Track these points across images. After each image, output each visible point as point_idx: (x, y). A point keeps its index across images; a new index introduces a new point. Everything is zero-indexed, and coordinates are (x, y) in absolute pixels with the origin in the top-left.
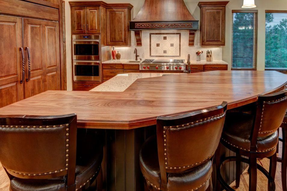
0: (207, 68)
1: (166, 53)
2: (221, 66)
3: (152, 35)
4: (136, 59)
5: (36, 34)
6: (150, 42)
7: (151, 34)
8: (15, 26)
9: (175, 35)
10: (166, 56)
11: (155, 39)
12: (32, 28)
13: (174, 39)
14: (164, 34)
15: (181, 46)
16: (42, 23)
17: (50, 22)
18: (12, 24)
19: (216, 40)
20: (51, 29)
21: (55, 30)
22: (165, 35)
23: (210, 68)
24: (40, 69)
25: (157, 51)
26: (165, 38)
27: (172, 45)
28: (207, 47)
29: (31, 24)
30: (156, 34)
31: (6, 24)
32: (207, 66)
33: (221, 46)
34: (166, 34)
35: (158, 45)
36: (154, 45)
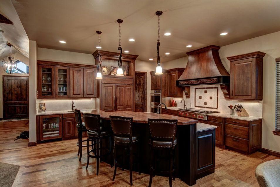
0: (228, 121)
1: (206, 104)
2: (242, 122)
3: (196, 90)
4: (184, 108)
5: (121, 91)
6: (195, 95)
7: (196, 88)
8: (112, 88)
9: (214, 89)
10: (207, 108)
11: (199, 93)
12: (119, 89)
13: (213, 93)
14: (205, 88)
15: (219, 99)
16: (124, 86)
17: (128, 85)
18: (111, 87)
19: (245, 94)
20: (128, 88)
21: (130, 89)
22: (206, 90)
23: (231, 121)
24: (122, 106)
25: (199, 103)
26: (206, 92)
27: (211, 98)
28: (244, 102)
29: (119, 87)
30: (199, 88)
31: (110, 87)
32: (227, 120)
33: (260, 102)
34: (207, 88)
35: (200, 98)
36: (197, 98)
